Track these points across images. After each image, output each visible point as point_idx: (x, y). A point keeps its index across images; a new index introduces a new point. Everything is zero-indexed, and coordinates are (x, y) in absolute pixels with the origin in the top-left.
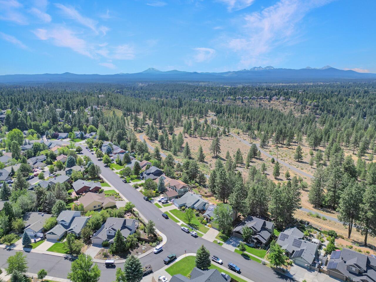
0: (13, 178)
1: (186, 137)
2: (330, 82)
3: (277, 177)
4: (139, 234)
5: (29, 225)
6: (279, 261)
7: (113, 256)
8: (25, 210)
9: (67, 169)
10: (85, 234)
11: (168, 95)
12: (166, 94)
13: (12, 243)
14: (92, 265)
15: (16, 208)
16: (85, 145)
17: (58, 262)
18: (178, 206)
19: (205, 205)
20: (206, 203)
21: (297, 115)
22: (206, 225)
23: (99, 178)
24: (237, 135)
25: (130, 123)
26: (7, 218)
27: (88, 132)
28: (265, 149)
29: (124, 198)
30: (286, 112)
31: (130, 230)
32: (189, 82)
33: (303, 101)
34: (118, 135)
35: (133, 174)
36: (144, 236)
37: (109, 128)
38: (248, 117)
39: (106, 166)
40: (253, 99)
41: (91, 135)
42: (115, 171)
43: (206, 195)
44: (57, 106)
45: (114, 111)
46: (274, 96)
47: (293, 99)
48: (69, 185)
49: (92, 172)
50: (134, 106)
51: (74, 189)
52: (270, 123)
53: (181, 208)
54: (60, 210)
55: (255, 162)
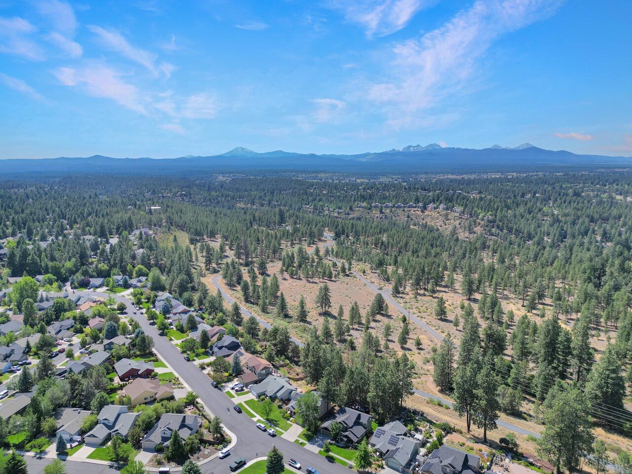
0: (30, 356)
1: (285, 279)
2: (528, 172)
3: (404, 346)
4: (202, 435)
5: (63, 426)
6: (365, 462)
7: (169, 462)
8: (56, 405)
9: (106, 342)
10: (133, 436)
11: (264, 200)
12: (261, 198)
13: (42, 449)
15: (45, 404)
16: (130, 299)
17: (102, 472)
18: (256, 395)
19: (290, 393)
20: (292, 390)
21: (463, 235)
22: (288, 419)
23: (151, 354)
24: (362, 274)
25: (199, 255)
26: (34, 417)
27: (134, 275)
28: (398, 299)
29: (185, 385)
30: (446, 230)
31: (191, 429)
32: (301, 172)
33: (473, 212)
34: (180, 283)
35: (199, 347)
36: (208, 437)
37: (166, 269)
38: (382, 243)
39: (162, 334)
40: (397, 207)
41: (140, 281)
42: (173, 343)
43: (297, 377)
44: (85, 231)
45: (175, 236)
46: (430, 202)
47: (459, 209)
48: (109, 366)
49: (141, 346)
50: (207, 226)
51: (117, 372)
52: (416, 252)
53: (259, 398)
54: (102, 405)
55: (379, 321)
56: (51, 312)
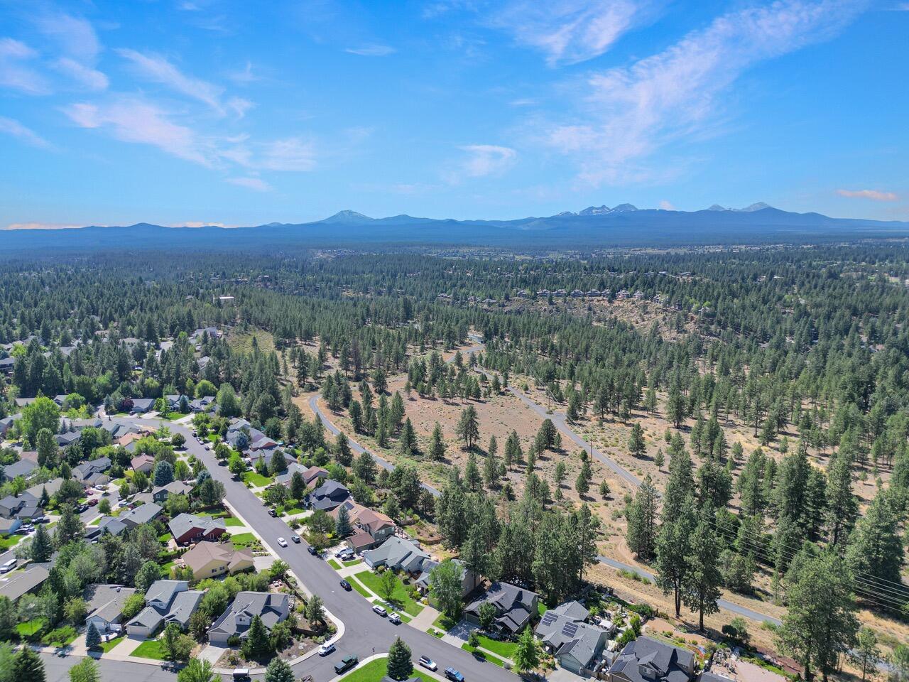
0: (47, 510)
1: (412, 399)
2: (762, 243)
3: (585, 494)
4: (294, 622)
5: (95, 610)
7: (247, 661)
8: (86, 580)
9: (157, 489)
10: (196, 624)
11: (382, 286)
12: (377, 283)
13: (65, 643)
14: (211, 675)
15: (70, 578)
16: (191, 428)
17: (151, 675)
18: (372, 565)
19: (421, 562)
20: (424, 558)
21: (668, 335)
22: (418, 600)
23: (222, 507)
24: (524, 392)
25: (290, 365)
26: (54, 597)
27: (197, 394)
28: (576, 427)
29: (270, 551)
30: (644, 327)
31: (278, 614)
32: (435, 245)
33: (683, 302)
34: (262, 405)
35: (290, 497)
36: (304, 625)
37: (242, 385)
38: (553, 347)
39: (236, 479)
40: (574, 296)
41: (205, 403)
42: (253, 491)
43: (431, 539)
44: (125, 331)
45: (254, 338)
46: (621, 288)
47: (663, 298)
48: (161, 525)
49: (207, 496)
50: (300, 324)
51: (172, 533)
52: (602, 359)
53: (377, 569)
54: (151, 579)
55: (548, 459)
56: (78, 447)
